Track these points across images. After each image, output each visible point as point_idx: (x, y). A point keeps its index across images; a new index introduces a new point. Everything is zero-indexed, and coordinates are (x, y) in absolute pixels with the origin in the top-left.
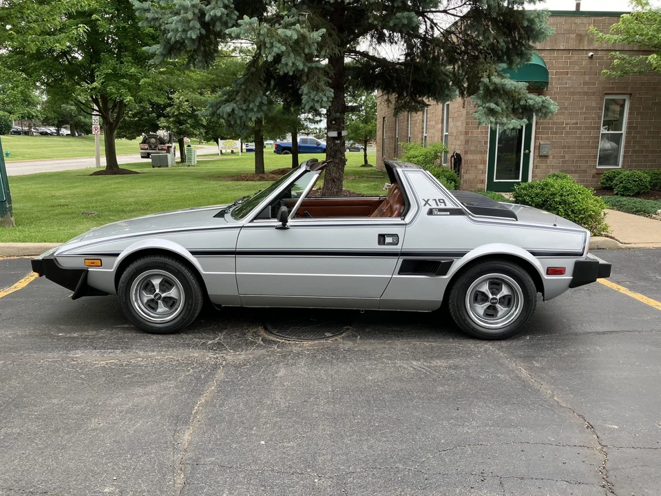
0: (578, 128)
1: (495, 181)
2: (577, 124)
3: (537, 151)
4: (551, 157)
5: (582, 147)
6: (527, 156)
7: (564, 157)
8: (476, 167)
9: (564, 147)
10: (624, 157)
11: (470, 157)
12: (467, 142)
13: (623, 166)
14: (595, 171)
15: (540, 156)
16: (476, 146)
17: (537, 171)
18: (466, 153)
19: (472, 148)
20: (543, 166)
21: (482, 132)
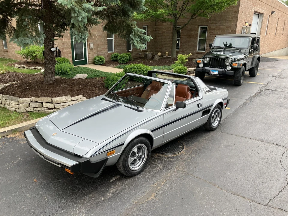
0: (101, 37)
1: (75, 60)
2: (100, 35)
3: (89, 46)
4: (94, 49)
5: (102, 45)
6: (85, 49)
7: (98, 49)
8: (68, 55)
9: (97, 45)
10: (115, 48)
11: (65, 51)
12: (63, 44)
13: (115, 51)
14: (107, 54)
15: (90, 49)
16: (67, 46)
17: (90, 55)
18: (63, 49)
19: (65, 46)
20: (91, 53)
21: (68, 39)
